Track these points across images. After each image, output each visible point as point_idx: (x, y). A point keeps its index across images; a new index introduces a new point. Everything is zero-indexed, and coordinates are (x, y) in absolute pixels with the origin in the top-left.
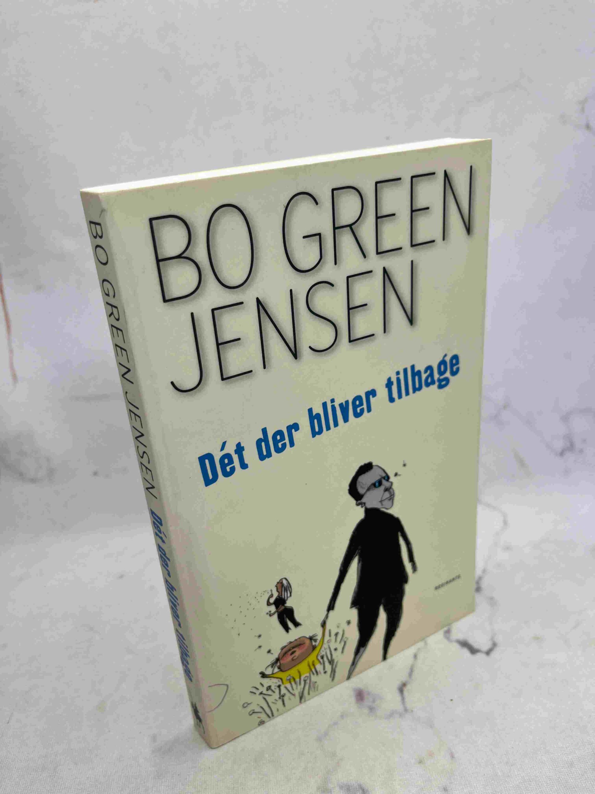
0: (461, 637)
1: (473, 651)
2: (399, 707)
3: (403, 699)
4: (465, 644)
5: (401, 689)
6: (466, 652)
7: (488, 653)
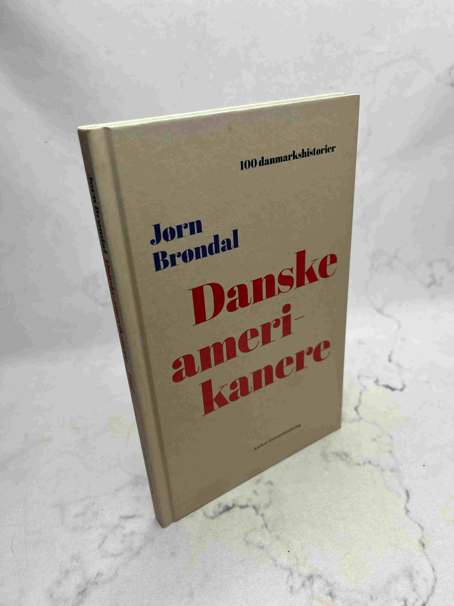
0: (384, 383)
1: (393, 389)
2: (356, 417)
3: (358, 413)
4: (387, 387)
5: (356, 409)
6: (389, 390)
7: (401, 390)
